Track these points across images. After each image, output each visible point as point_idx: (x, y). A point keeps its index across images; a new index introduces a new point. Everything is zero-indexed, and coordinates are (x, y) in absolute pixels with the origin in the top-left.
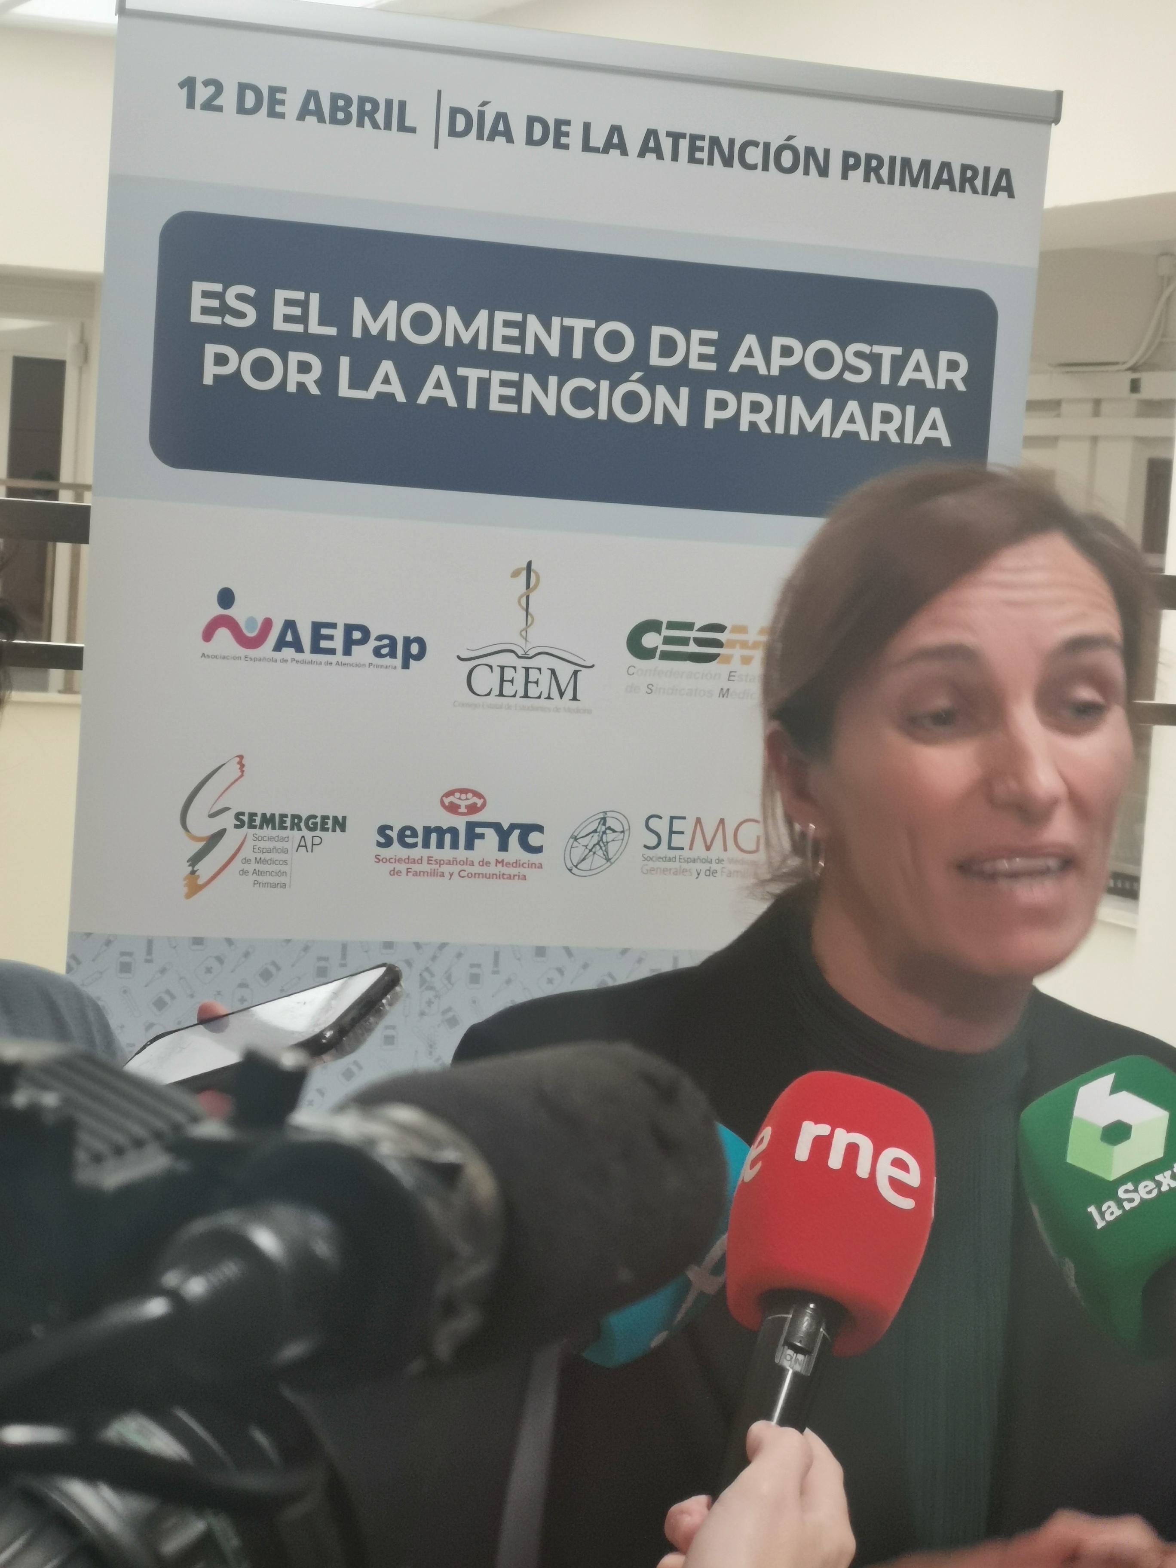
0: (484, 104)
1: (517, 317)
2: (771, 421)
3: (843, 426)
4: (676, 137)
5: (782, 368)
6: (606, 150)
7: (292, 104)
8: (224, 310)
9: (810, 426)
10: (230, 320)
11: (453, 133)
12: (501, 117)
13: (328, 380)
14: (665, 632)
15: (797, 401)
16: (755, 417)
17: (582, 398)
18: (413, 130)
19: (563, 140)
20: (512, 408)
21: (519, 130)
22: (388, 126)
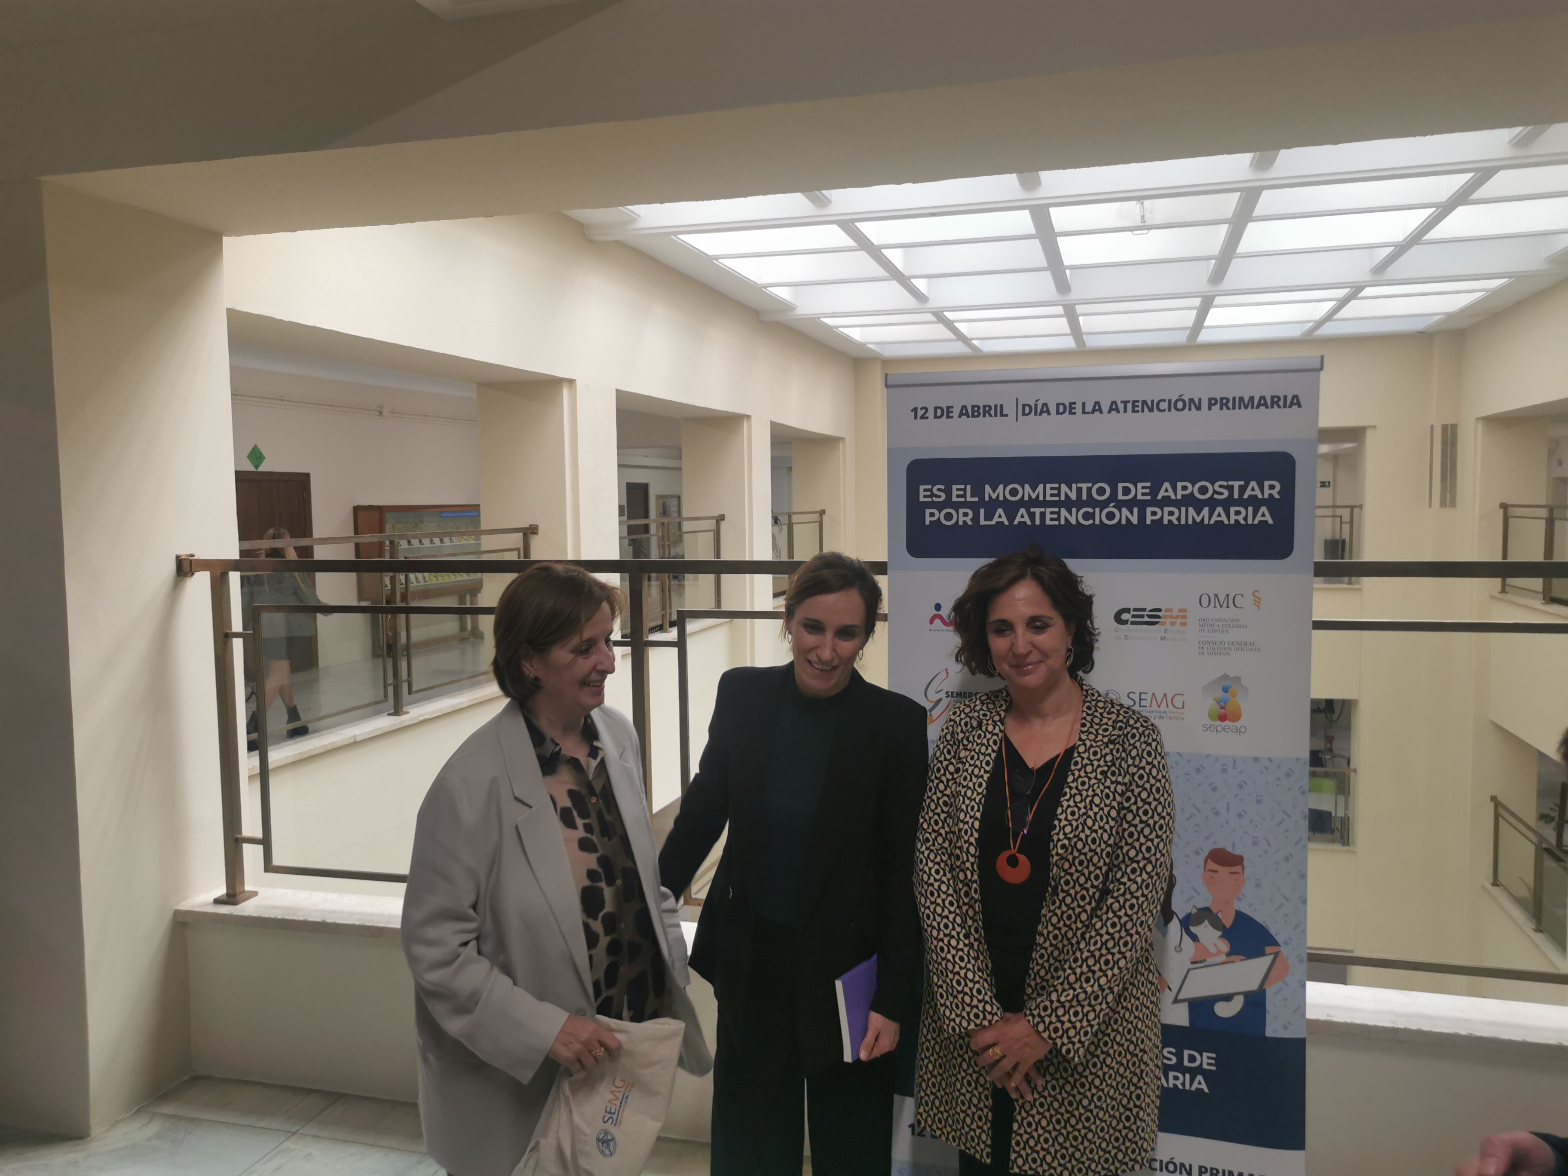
0: (1037, 401)
1: (1057, 485)
2: (1179, 519)
3: (1215, 518)
4: (1125, 403)
5: (1183, 496)
6: (1093, 412)
7: (956, 411)
8: (933, 495)
9: (1198, 519)
10: (935, 499)
11: (1024, 414)
12: (1045, 405)
13: (976, 518)
14: (1132, 613)
15: (1191, 510)
16: (1170, 518)
17: (1087, 516)
18: (1007, 415)
19: (1073, 411)
20: (1056, 523)
21: (1053, 409)
22: (996, 416)
